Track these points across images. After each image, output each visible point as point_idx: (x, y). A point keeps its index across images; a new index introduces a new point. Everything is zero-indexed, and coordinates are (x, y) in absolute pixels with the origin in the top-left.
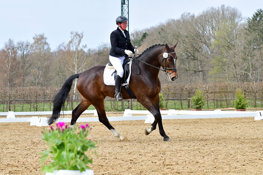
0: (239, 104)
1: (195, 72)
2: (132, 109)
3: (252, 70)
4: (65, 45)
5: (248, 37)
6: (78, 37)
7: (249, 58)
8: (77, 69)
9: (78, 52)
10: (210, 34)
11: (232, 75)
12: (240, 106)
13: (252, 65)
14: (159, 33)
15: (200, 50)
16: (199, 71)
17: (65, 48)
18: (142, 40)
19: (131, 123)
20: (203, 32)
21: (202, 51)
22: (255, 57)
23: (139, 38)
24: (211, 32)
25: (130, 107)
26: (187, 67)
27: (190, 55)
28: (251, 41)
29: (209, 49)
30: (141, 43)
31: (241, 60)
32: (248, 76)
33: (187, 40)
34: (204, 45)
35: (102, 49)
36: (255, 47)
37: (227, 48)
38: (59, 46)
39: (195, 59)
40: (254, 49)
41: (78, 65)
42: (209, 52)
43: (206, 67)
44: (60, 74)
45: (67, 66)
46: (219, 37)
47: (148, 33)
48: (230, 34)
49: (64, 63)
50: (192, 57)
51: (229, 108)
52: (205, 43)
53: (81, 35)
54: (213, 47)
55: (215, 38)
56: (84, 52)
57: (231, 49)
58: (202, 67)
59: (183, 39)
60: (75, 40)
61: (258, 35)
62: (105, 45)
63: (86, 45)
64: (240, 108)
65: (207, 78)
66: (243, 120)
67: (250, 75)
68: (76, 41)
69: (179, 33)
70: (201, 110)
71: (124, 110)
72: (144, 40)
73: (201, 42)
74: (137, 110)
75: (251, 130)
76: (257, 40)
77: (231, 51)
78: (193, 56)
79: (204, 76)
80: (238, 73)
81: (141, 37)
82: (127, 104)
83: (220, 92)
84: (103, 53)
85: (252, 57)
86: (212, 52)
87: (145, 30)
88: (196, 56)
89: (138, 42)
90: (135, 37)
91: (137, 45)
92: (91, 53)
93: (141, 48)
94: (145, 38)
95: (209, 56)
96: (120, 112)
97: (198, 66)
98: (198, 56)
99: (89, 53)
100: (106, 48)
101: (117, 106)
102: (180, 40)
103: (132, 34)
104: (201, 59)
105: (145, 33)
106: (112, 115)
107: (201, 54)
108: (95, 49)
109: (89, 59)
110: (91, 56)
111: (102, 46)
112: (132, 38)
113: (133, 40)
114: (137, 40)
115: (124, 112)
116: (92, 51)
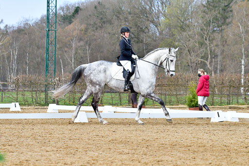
0: (192, 101)
2: (58, 104)
3: (212, 58)
5: (207, 16)
7: (207, 42)
10: (159, 11)
11: (185, 63)
12: (193, 103)
13: (211, 52)
14: (95, 7)
15: (146, 31)
18: (73, 15)
19: (55, 122)
20: (150, 8)
21: (148, 32)
22: (214, 42)
23: (69, 13)
24: (160, 8)
25: (56, 102)
27: (133, 36)
28: (210, 21)
29: (158, 29)
30: (73, 20)
31: (197, 45)
32: (205, 64)
33: (130, 18)
34: (152, 25)
35: (22, 25)
36: (215, 29)
37: (179, 29)
39: (139, 41)
40: (214, 31)
42: (158, 34)
46: (170, 15)
47: (81, 7)
48: (185, 12)
50: (136, 39)
51: (180, 106)
52: (153, 22)
54: (162, 26)
55: (165, 15)
57: (184, 30)
59: (125, 16)
61: (219, 13)
62: (27, 20)
64: (193, 106)
66: (197, 121)
67: (208, 63)
69: (121, 9)
71: (48, 105)
72: (76, 15)
73: (148, 20)
74: (65, 105)
75: (205, 135)
76: (217, 20)
77: (185, 33)
78: (138, 38)
80: (192, 61)
81: (72, 11)
83: (169, 85)
84: (23, 30)
85: (211, 41)
86: (161, 33)
87: (78, 4)
88: (141, 39)
89: (69, 18)
90: (65, 12)
91: (67, 22)
92: (9, 31)
93: (71, 26)
94: (78, 14)
95: (157, 39)
96: (42, 107)
97: (143, 50)
98: (143, 38)
99: (6, 30)
100: (27, 24)
101: (39, 99)
102: (121, 17)
103: (62, 8)
104: (147, 41)
105: (78, 7)
106: (33, 111)
107: (148, 36)
108: (14, 26)
109: (6, 37)
110: (9, 35)
111: (23, 22)
112: (61, 13)
113: (63, 15)
114: (67, 15)
115: (47, 107)
116: (10, 28)
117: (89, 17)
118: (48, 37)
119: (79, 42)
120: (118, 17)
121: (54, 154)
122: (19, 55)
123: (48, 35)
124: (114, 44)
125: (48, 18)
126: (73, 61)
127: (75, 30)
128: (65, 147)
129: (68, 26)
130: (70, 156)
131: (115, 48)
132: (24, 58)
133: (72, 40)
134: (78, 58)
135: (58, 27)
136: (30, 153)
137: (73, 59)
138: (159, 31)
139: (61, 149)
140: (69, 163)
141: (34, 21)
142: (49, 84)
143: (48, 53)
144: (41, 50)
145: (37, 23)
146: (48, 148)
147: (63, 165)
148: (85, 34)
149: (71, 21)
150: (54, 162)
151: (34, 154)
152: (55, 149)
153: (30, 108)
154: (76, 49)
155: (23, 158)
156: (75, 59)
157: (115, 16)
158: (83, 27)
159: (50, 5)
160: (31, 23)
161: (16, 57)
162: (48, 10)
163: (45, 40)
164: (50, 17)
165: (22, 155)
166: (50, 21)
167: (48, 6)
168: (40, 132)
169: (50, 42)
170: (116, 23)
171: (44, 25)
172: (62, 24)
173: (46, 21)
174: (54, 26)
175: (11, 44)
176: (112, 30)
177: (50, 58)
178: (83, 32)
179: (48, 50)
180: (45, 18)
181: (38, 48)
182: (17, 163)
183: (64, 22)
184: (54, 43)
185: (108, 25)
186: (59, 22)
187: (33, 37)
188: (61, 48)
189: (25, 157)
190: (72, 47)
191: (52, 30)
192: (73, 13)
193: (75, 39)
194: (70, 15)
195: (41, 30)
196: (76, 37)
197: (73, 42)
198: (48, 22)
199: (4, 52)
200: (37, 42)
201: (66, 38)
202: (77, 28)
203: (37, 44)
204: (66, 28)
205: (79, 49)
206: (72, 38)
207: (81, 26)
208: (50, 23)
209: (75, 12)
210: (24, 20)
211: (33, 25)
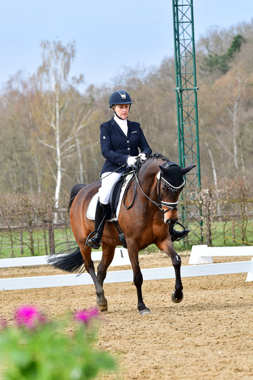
2: (210, 244)
4: (26, 77)
6: (61, 55)
8: (61, 141)
9: (62, 95)
17: (25, 86)
18: (230, 54)
23: (222, 50)
25: (205, 240)
30: (231, 64)
35: (124, 84)
38: (10, 82)
41: (62, 130)
44: (16, 156)
45: (33, 133)
47: (246, 36)
49: (24, 125)
53: (69, 51)
56: (78, 95)
60: (53, 64)
62: (134, 72)
63: (82, 77)
68: (57, 66)
71: (190, 248)
72: (235, 54)
74: (225, 244)
81: (227, 46)
82: (198, 231)
87: (239, 29)
89: (220, 60)
90: (212, 49)
91: (218, 71)
92: (96, 97)
93: (228, 76)
94: (239, 51)
99: (90, 96)
100: (134, 80)
103: (205, 42)
105: (239, 37)
106: (159, 263)
108: (107, 86)
109: (91, 112)
110: (96, 105)
111: (124, 77)
112: (203, 51)
113: (207, 56)
114: (216, 55)
115: (189, 253)
116: (99, 91)
118: (180, 105)
119: (246, 110)
121: (213, 350)
123: (180, 100)
125: (178, 66)
126: (235, 152)
127: (236, 84)
128: (234, 335)
129: (219, 77)
130: (246, 352)
133: (231, 107)
134: (245, 144)
135: (199, 82)
136: (161, 353)
137: (235, 148)
139: (225, 340)
140: (246, 367)
141: (147, 73)
142: (188, 203)
143: (182, 140)
144: (166, 135)
145: (153, 78)
146: (197, 339)
147: (232, 372)
149: (225, 66)
150: (213, 368)
151: (170, 353)
152: (213, 340)
153: (152, 258)
154: (242, 126)
155: (147, 364)
156: (239, 146)
159: (181, 37)
160: (141, 77)
162: (177, 49)
163: (174, 112)
164: (183, 63)
165: (145, 357)
166: (183, 72)
167: (177, 39)
169: (185, 115)
171: (170, 80)
172: (207, 75)
173: (173, 70)
174: (192, 80)
177: (187, 149)
179: (181, 132)
180: (170, 65)
181: (161, 130)
182: (137, 374)
183: (211, 71)
184: (193, 115)
186: (202, 72)
187: (147, 108)
188: (209, 125)
189: (151, 361)
190: (232, 121)
191: (188, 90)
192: (229, 50)
193: (236, 104)
194: (223, 54)
195: (164, 90)
196: (239, 101)
197: (233, 112)
198: (179, 73)
199: (89, 143)
200: (157, 117)
201: (218, 104)
202: (239, 81)
203: (157, 122)
204: (217, 82)
205: (247, 125)
206: (231, 103)
207: (247, 77)
208: (183, 75)
209: (232, 47)
210: (126, 73)
211: (146, 82)
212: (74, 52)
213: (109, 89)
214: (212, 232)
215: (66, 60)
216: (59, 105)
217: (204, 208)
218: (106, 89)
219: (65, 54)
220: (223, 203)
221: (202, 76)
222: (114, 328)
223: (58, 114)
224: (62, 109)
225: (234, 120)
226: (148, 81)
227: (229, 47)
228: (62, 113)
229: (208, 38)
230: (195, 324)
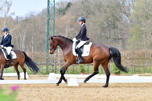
1: (115, 39)
2: (56, 73)
6: (7, 5)
9: (7, 19)
10: (129, 5)
11: (149, 43)
14: (82, 3)
15: (120, 19)
16: (119, 39)
18: (66, 9)
20: (123, 3)
21: (122, 20)
24: (131, 3)
25: (54, 71)
26: (108, 34)
27: (110, 23)
29: (129, 18)
30: (66, 12)
33: (108, 10)
34: (124, 15)
35: (29, 16)
37: (145, 18)
39: (115, 27)
42: (129, 22)
43: (125, 35)
46: (138, 8)
48: (149, 5)
50: (112, 26)
52: (125, 13)
53: (10, 3)
54: (132, 16)
55: (134, 8)
56: (12, 19)
57: (148, 19)
58: (121, 35)
59: (104, 9)
60: (4, 8)
62: (32, 13)
63: (14, 13)
65: (126, 46)
68: (5, 8)
69: (101, 3)
70: (120, 75)
71: (49, 74)
72: (68, 9)
73: (122, 12)
78: (114, 25)
79: (123, 44)
81: (65, 6)
82: (52, 68)
83: (138, 59)
84: (29, 20)
86: (131, 21)
88: (116, 25)
89: (63, 10)
90: (60, 6)
91: (62, 14)
92: (19, 20)
93: (65, 16)
94: (70, 8)
95: (128, 25)
96: (44, 75)
97: (118, 34)
98: (118, 25)
99: (17, 20)
100: (32, 15)
101: (42, 70)
102: (101, 9)
103: (58, 4)
104: (121, 28)
105: (70, 3)
106: (38, 78)
107: (121, 23)
108: (23, 17)
109: (17, 25)
110: (19, 23)
111: (29, 14)
112: (57, 7)
113: (58, 9)
114: (61, 8)
115: (48, 75)
116: (20, 18)
117: (78, 10)
118: (48, 24)
119: (71, 28)
120: (99, 10)
122: (26, 38)
123: (48, 22)
124: (96, 29)
125: (48, 10)
127: (68, 19)
129: (62, 16)
131: (97, 32)
132: (30, 41)
133: (65, 27)
135: (55, 17)
138: (129, 20)
141: (37, 13)
142: (49, 58)
144: (42, 35)
145: (39, 15)
148: (75, 22)
149: (65, 12)
153: (35, 76)
157: (97, 9)
158: (74, 17)
159: (50, 1)
160: (35, 14)
161: (24, 40)
162: (48, 5)
164: (50, 10)
168: (44, 93)
169: (50, 28)
170: (98, 14)
171: (45, 16)
172: (58, 15)
174: (53, 16)
175: (21, 30)
176: (95, 19)
178: (73, 21)
180: (45, 11)
181: (41, 33)
183: (59, 14)
184: (53, 28)
185: (92, 16)
186: (56, 14)
187: (36, 25)
188: (57, 32)
190: (65, 32)
191: (51, 19)
192: (66, 7)
193: (67, 26)
194: (64, 8)
195: (43, 19)
196: (68, 25)
197: (66, 28)
198: (49, 13)
199: (15, 36)
200: (40, 29)
201: (61, 25)
202: (69, 18)
203: (40, 30)
204: (61, 18)
205: (70, 33)
206: (66, 25)
207: (72, 17)
208: (50, 14)
209: (67, 6)
210: (30, 13)
211: (36, 16)
212: (11, 4)
213: (23, 18)
214: (57, 69)
215: (9, 6)
216: (6, 22)
217: (54, 60)
218: (22, 18)
219: (8, 4)
220: (61, 59)
221: (56, 15)
222: (21, 99)
223: (5, 25)
224: (7, 23)
225: (66, 31)
226: (37, 16)
227: (66, 6)
228: (6, 25)
229: (59, 3)
230: (49, 99)
